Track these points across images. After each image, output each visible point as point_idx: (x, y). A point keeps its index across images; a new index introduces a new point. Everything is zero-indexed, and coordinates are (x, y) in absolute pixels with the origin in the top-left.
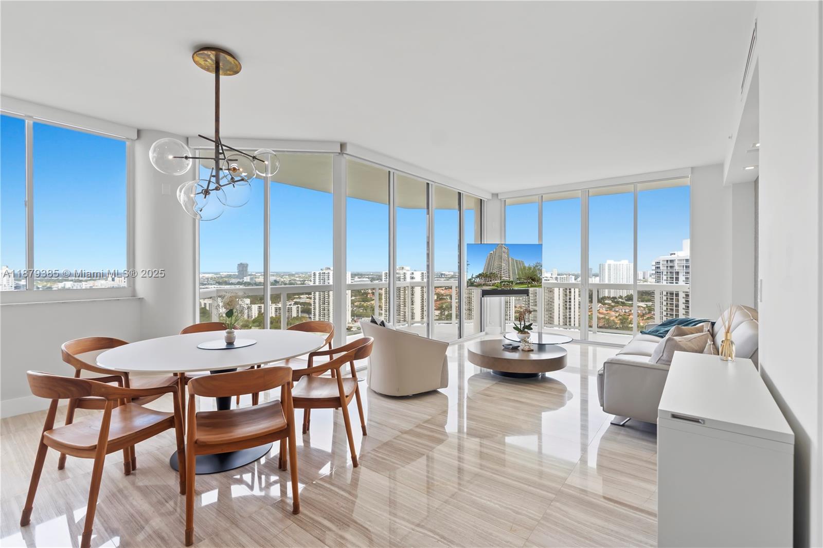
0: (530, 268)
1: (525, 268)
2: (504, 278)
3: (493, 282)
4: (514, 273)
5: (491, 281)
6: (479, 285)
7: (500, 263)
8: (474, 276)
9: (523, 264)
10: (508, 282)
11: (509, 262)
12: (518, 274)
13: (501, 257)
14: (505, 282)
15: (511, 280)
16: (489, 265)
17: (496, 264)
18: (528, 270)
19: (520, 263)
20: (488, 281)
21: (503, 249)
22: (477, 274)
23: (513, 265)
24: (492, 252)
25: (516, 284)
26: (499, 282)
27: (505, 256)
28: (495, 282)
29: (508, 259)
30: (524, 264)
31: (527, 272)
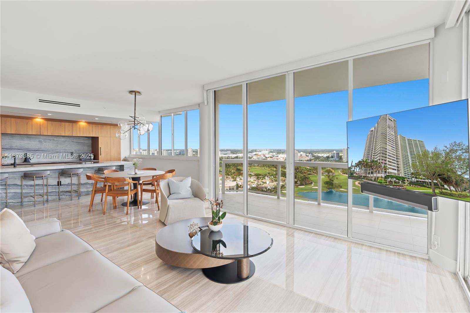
0: (437, 155)
1: (425, 154)
2: (390, 170)
3: (375, 175)
4: (406, 163)
5: (372, 173)
6: (358, 178)
7: (384, 146)
8: (354, 164)
9: (422, 146)
10: (398, 178)
11: (397, 144)
12: (414, 166)
13: (384, 135)
14: (392, 177)
15: (402, 175)
16: (369, 149)
17: (379, 146)
18: (432, 158)
19: (416, 146)
20: (369, 173)
21: (388, 122)
22: (357, 162)
23: (404, 148)
24: (373, 129)
25: (411, 183)
26: (383, 175)
27: (390, 133)
28: (379, 175)
29: (396, 137)
30: (424, 147)
31: (430, 161)
